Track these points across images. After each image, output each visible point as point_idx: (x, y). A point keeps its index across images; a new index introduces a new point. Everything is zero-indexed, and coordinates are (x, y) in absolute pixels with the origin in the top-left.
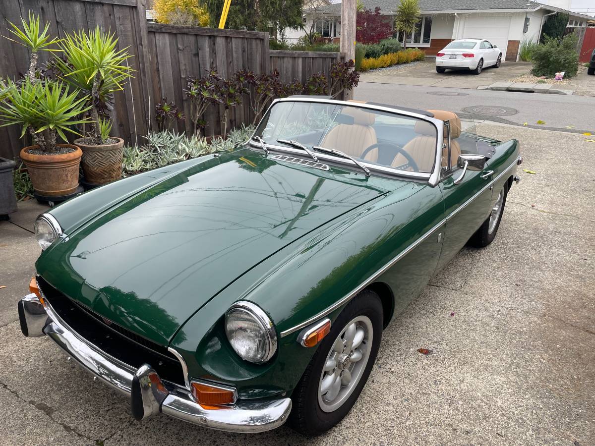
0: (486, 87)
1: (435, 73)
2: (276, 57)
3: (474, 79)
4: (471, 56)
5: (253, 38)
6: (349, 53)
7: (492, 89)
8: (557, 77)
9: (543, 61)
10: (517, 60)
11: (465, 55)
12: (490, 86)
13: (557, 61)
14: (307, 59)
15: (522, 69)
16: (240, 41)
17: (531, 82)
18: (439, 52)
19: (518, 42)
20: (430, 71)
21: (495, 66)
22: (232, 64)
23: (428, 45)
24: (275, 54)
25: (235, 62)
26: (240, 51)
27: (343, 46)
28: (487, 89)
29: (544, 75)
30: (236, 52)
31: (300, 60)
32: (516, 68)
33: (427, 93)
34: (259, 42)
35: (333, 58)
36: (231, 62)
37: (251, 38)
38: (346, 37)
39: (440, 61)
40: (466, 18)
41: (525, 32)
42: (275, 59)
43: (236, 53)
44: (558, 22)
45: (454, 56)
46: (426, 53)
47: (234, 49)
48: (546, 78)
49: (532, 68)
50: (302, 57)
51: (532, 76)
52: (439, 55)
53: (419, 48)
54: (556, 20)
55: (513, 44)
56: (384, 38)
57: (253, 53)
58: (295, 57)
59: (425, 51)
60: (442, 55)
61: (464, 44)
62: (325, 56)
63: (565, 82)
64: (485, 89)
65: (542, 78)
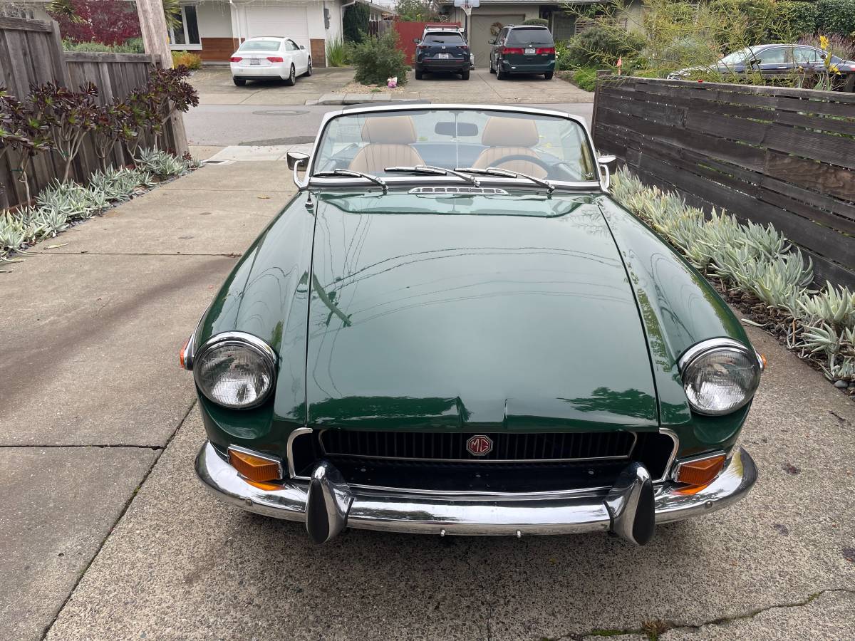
0: (316, 102)
1: (232, 87)
2: (72, 62)
3: (293, 92)
4: (279, 60)
5: (35, 32)
6: (163, 55)
7: (324, 104)
8: (390, 85)
9: (368, 65)
10: (327, 65)
11: (272, 60)
12: (320, 101)
13: (384, 64)
14: (114, 65)
15: (340, 76)
16: (17, 36)
17: (362, 92)
18: (233, 56)
19: (323, 41)
20: (223, 84)
21: (306, 74)
22: (11, 77)
23: (199, 47)
24: (72, 57)
25: (16, 72)
26: (21, 53)
27: (151, 44)
28: (318, 104)
29: (373, 82)
30: (15, 55)
31: (105, 68)
32: (331, 75)
33: (253, 113)
34: (43, 38)
35: (146, 64)
36: (9, 74)
37: (32, 32)
38: (154, 31)
39: (236, 68)
40: (245, 7)
41: (327, 27)
42: (71, 65)
43: (15, 59)
44: (360, 15)
45: (255, 61)
46: (201, 58)
47: (11, 51)
48: (378, 86)
49: (354, 74)
50: (108, 63)
51: (359, 84)
52: (233, 60)
53: (188, 51)
54: (356, 12)
55: (317, 44)
56: (133, 37)
57: (39, 57)
58: (97, 63)
59: (199, 55)
60: (238, 60)
61: (262, 44)
62: (136, 61)
63: (401, 90)
64: (315, 105)
65: (373, 87)
